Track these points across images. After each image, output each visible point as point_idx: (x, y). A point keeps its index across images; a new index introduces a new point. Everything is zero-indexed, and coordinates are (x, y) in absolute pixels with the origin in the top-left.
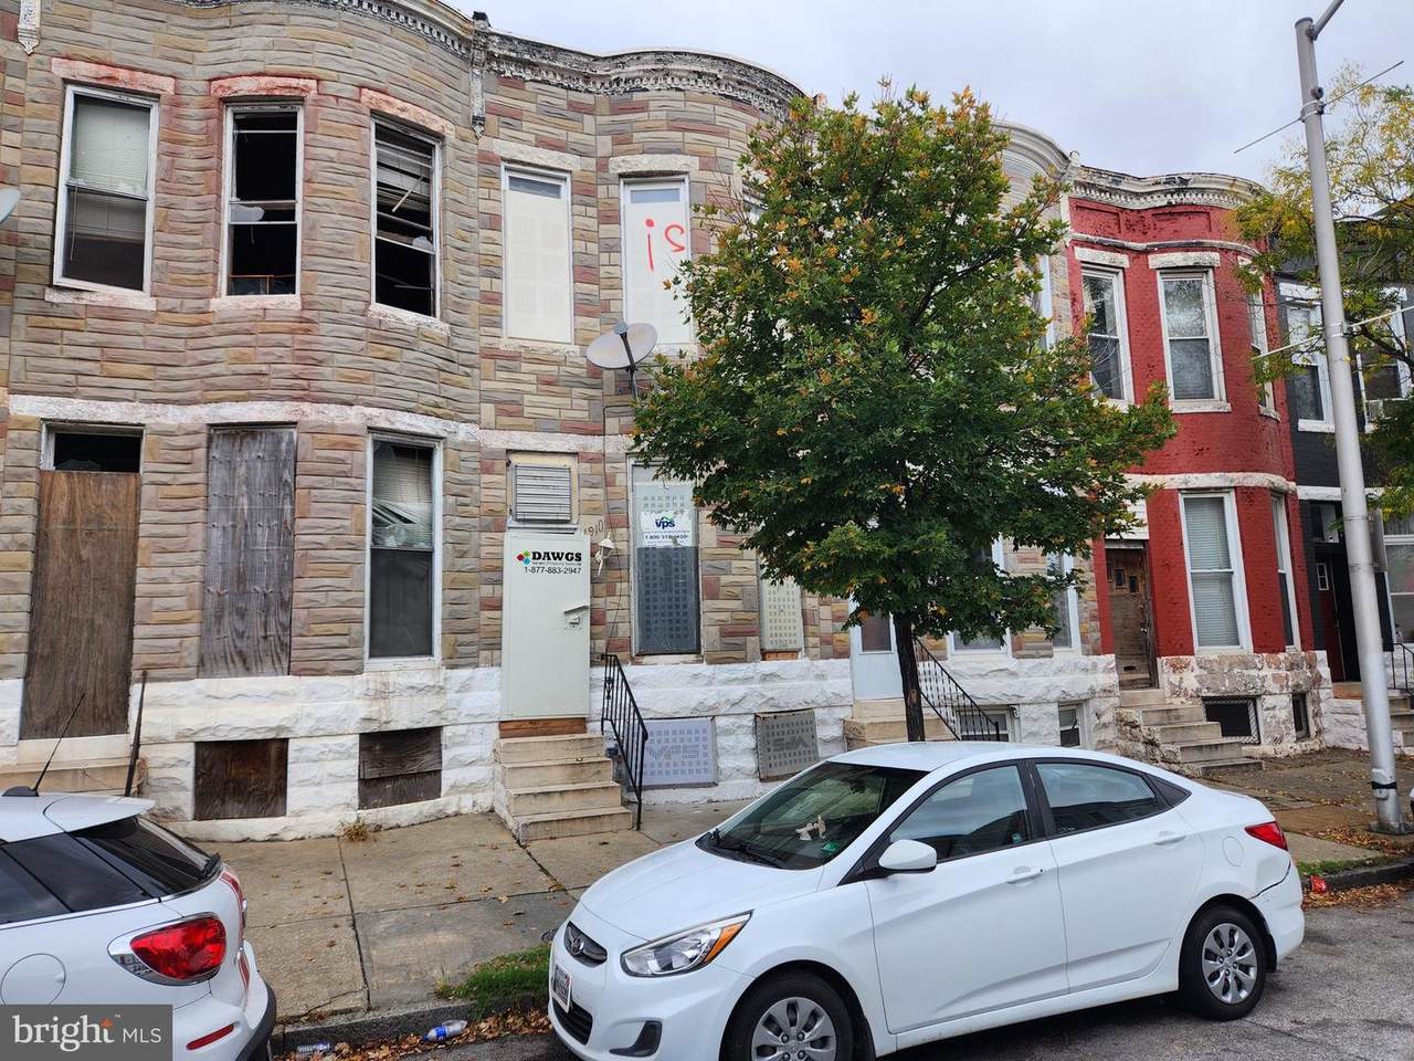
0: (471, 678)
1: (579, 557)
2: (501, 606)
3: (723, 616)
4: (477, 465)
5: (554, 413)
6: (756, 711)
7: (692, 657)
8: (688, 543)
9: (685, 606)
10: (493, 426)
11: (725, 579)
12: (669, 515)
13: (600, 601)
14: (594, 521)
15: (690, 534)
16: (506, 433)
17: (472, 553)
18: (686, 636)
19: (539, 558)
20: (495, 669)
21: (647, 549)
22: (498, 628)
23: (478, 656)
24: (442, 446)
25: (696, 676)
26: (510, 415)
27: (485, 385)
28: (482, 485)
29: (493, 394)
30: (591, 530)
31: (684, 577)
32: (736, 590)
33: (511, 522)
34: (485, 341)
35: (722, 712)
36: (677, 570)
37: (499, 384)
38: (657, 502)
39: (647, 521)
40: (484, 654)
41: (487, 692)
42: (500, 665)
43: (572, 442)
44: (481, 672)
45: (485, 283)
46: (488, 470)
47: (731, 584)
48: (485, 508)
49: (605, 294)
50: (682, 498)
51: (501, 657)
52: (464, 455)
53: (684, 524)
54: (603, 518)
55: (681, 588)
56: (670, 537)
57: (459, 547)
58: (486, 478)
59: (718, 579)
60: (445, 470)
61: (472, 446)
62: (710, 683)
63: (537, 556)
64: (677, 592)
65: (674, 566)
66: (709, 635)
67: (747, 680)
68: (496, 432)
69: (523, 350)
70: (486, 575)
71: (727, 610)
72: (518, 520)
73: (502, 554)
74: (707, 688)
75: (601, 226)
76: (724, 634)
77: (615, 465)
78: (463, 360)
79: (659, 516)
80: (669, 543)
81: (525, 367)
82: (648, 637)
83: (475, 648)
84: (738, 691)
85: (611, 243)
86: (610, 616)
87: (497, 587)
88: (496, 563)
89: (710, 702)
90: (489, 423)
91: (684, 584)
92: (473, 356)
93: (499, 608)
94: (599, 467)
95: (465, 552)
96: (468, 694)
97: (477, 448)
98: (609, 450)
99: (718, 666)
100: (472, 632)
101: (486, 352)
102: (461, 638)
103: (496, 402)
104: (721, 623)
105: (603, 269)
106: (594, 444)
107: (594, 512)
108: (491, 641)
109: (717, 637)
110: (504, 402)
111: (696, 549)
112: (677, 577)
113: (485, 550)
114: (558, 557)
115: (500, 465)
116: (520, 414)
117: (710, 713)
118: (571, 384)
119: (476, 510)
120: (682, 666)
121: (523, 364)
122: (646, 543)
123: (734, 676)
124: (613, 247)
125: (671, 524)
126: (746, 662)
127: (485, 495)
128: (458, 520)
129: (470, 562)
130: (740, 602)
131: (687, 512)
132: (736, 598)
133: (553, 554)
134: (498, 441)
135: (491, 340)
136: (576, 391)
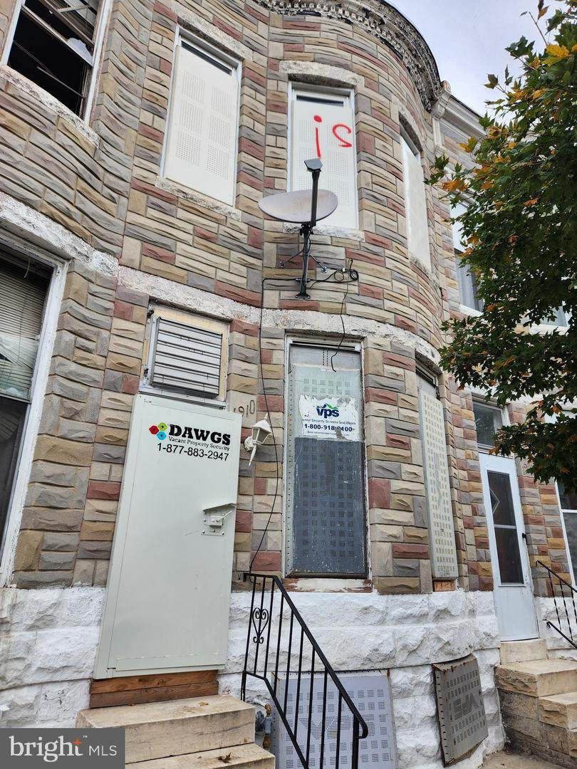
0: (56, 605)
1: (227, 439)
2: (118, 495)
3: (395, 531)
4: (110, 305)
5: (211, 271)
6: (433, 661)
7: (359, 583)
8: (354, 436)
9: (351, 514)
10: (136, 265)
11: (396, 485)
12: (333, 403)
13: (246, 500)
14: (245, 400)
15: (357, 428)
16: (152, 278)
17: (87, 416)
18: (352, 554)
19: (177, 435)
20: (97, 590)
21: (306, 440)
22: (108, 527)
23: (72, 569)
24: (66, 269)
25: (366, 610)
26: (159, 258)
27: (132, 217)
28: (114, 331)
29: (142, 231)
30: (241, 410)
31: (350, 479)
32: (408, 500)
33: (144, 384)
34: (138, 172)
35: (398, 663)
36: (341, 468)
37: (149, 222)
38: (319, 388)
39: (307, 407)
40: (83, 565)
41: (79, 629)
42: (104, 584)
43: (226, 307)
44: (73, 595)
45: (147, 117)
46: (124, 316)
47: (401, 492)
48: (113, 359)
49: (270, 172)
50: (347, 385)
51: (107, 572)
52: (94, 288)
53: (349, 414)
54: (254, 398)
55: (345, 491)
56: (333, 428)
57: (69, 404)
58: (119, 323)
59: (389, 484)
60: (66, 298)
61: (106, 280)
62: (382, 622)
63: (176, 430)
64: (341, 496)
65: (338, 463)
66: (379, 555)
67: (422, 617)
68: (139, 273)
69: (181, 195)
70: (102, 449)
71: (398, 524)
72: (154, 384)
73: (129, 423)
74: (380, 628)
75: (269, 113)
76: (397, 554)
77: (271, 341)
78: (110, 182)
79: (321, 404)
80: (332, 435)
81: (181, 213)
82: (305, 553)
83: (70, 556)
84: (415, 633)
85: (279, 128)
86: (259, 522)
87: (116, 468)
88: (119, 434)
89: (386, 650)
90: (132, 260)
91: (350, 487)
92: (122, 183)
93: (115, 497)
94: (254, 341)
95: (77, 413)
96: (48, 631)
97: (114, 286)
98: (267, 324)
99: (390, 596)
100: (70, 530)
101: (138, 183)
102: (52, 538)
103: (144, 240)
104: (393, 540)
105: (268, 149)
106: (251, 315)
107: (244, 390)
108: (95, 546)
109: (390, 557)
110: (154, 243)
111: (363, 445)
112: (341, 477)
113: (105, 415)
114: (202, 435)
115: (139, 312)
116: (170, 261)
117: (386, 665)
118: (230, 246)
119: (100, 361)
120: (348, 596)
121: (179, 210)
122: (306, 433)
123: (409, 612)
124: (279, 132)
125: (334, 413)
126: (420, 593)
127: (114, 343)
128: (74, 367)
129: (81, 428)
130: (412, 514)
131: (353, 401)
132: (406, 509)
133: (196, 431)
134: (141, 284)
135: (146, 174)
136: (235, 255)
